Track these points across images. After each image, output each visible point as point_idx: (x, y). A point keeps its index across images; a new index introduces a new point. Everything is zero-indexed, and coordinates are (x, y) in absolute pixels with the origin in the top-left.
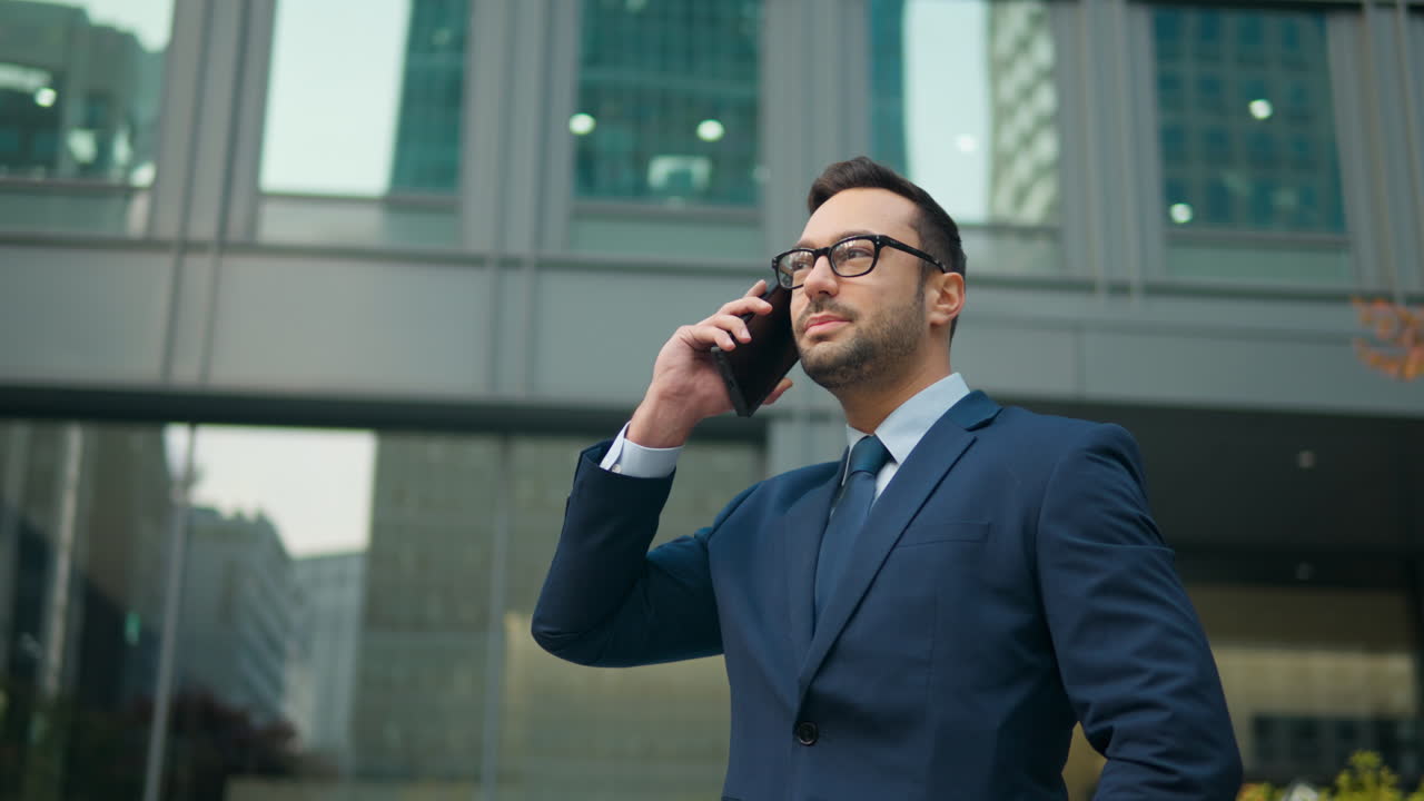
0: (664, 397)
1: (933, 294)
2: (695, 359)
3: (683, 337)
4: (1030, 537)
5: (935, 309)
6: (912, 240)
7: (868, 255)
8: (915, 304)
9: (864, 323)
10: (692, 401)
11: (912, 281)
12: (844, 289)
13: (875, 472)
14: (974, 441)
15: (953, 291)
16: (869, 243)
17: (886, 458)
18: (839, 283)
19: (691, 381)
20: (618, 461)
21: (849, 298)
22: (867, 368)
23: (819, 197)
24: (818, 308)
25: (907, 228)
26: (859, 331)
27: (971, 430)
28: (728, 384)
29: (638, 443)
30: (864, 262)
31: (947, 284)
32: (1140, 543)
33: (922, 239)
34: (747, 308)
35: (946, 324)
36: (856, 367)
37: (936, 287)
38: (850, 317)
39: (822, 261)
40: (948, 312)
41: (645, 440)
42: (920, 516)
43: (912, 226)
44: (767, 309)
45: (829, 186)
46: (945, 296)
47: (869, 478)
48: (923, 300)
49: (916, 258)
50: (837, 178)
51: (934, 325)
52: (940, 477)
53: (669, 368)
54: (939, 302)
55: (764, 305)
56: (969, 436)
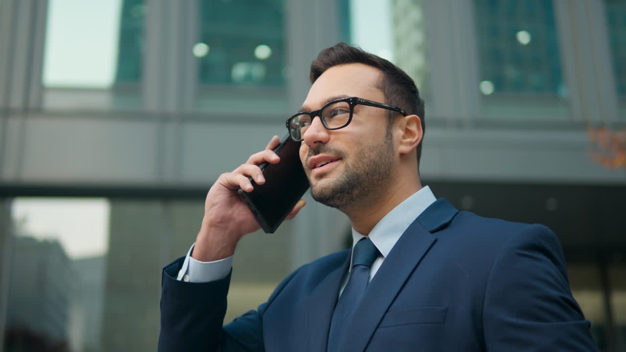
0: (212, 225)
1: (398, 133)
2: (231, 196)
3: (222, 182)
4: (477, 319)
5: (401, 143)
6: (379, 98)
7: (347, 112)
8: (385, 142)
9: (350, 161)
10: (232, 225)
11: (382, 127)
12: (332, 137)
13: (369, 265)
14: (436, 241)
15: (413, 128)
16: (345, 104)
17: (377, 254)
18: (329, 134)
19: (230, 212)
20: (187, 273)
21: (337, 144)
22: (356, 192)
23: (316, 73)
24: (316, 152)
25: (374, 89)
26: (347, 167)
27: (432, 232)
28: (254, 213)
29: (200, 260)
30: (344, 117)
31: (409, 123)
32: (564, 320)
33: (387, 96)
34: (263, 159)
35: (412, 151)
36: (348, 193)
37: (401, 127)
38: (339, 157)
39: (317, 119)
40: (411, 144)
41: (203, 257)
42: (395, 304)
43: (378, 87)
44: (277, 160)
45: (320, 66)
46: (408, 132)
47: (364, 270)
48: (391, 138)
49: (383, 110)
50: (326, 60)
51: (402, 155)
52: (410, 271)
53: (214, 205)
54: (404, 137)
55: (274, 157)
56: (433, 237)
